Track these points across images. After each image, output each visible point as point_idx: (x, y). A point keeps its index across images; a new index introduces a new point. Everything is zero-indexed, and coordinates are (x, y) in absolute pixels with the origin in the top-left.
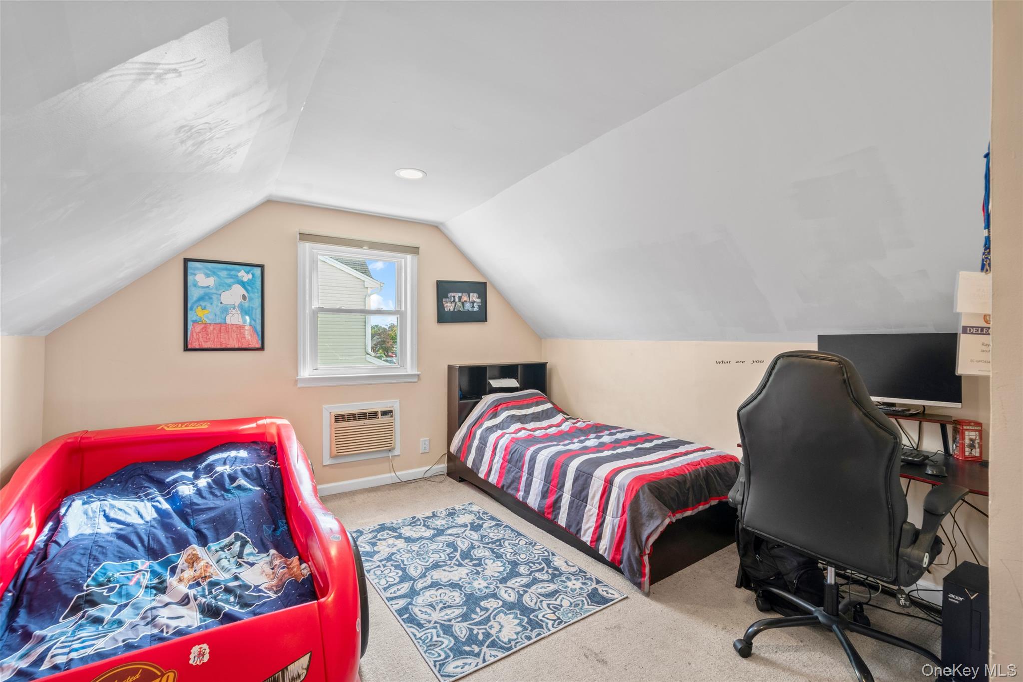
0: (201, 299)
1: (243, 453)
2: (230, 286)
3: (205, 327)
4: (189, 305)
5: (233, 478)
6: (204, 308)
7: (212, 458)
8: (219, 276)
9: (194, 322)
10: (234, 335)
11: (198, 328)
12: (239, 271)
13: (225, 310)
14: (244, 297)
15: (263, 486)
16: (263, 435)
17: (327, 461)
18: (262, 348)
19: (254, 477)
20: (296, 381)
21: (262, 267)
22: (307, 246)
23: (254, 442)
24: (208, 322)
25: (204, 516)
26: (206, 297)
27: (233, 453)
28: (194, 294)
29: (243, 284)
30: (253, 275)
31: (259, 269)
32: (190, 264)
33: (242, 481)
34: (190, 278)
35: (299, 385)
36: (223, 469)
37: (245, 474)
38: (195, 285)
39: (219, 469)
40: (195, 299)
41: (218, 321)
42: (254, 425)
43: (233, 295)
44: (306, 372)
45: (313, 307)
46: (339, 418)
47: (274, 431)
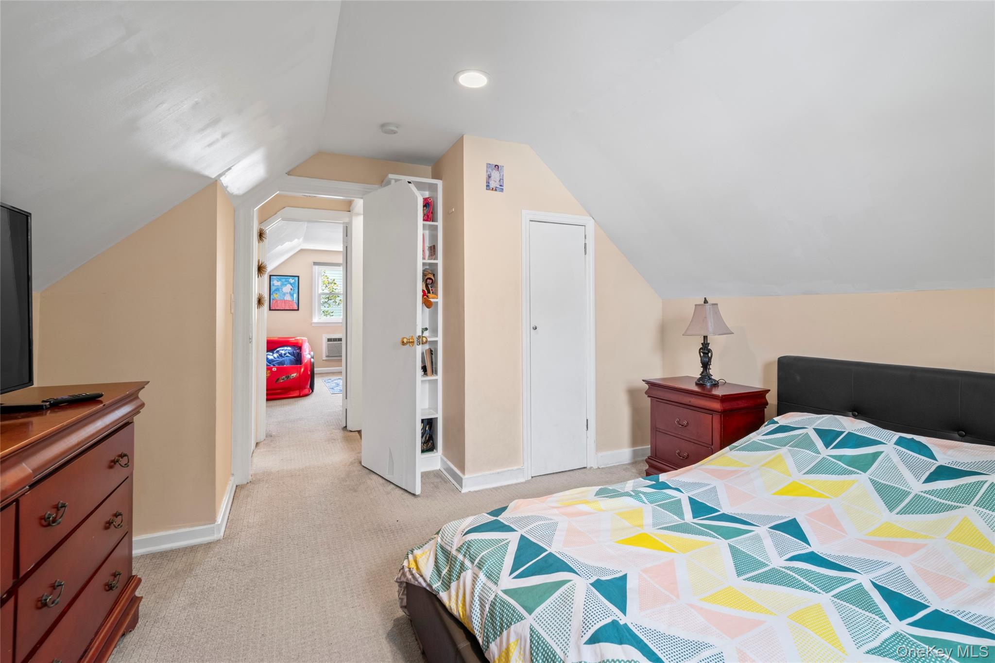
0: (276, 290)
1: (289, 348)
2: (286, 285)
3: (277, 301)
4: (271, 293)
5: (285, 354)
6: (276, 294)
7: (278, 349)
8: (282, 281)
9: (273, 299)
10: (287, 305)
11: (274, 301)
12: (289, 279)
13: (284, 294)
14: (291, 289)
15: (295, 357)
16: (297, 343)
17: (324, 358)
18: (298, 310)
19: (292, 354)
20: (312, 323)
21: (298, 277)
22: (317, 267)
23: (294, 346)
24: (278, 299)
25: (276, 362)
26: (277, 290)
27: (286, 348)
28: (273, 288)
29: (291, 284)
30: (295, 280)
31: (297, 278)
32: (272, 277)
33: (288, 355)
34: (272, 282)
35: (313, 325)
36: (283, 352)
37: (289, 353)
38: (273, 285)
39: (281, 352)
40: (273, 290)
41: (282, 299)
42: (294, 339)
43: (287, 289)
44: (316, 319)
45: (319, 292)
46: (329, 340)
47: (301, 342)
